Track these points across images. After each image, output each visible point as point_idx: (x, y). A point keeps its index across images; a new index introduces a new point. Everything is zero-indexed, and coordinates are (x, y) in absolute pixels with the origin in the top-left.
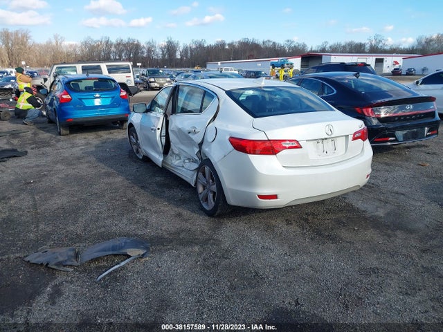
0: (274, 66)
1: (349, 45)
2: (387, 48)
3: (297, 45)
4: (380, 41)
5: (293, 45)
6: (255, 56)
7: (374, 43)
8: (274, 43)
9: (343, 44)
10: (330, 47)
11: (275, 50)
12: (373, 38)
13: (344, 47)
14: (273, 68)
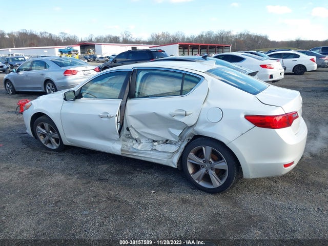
0: (61, 52)
1: (108, 37)
2: (134, 40)
3: (70, 37)
4: (129, 35)
5: (66, 37)
6: (35, 44)
7: (125, 37)
8: (50, 34)
9: (104, 36)
10: (96, 39)
11: (52, 40)
12: (124, 33)
13: (105, 39)
14: (62, 54)
